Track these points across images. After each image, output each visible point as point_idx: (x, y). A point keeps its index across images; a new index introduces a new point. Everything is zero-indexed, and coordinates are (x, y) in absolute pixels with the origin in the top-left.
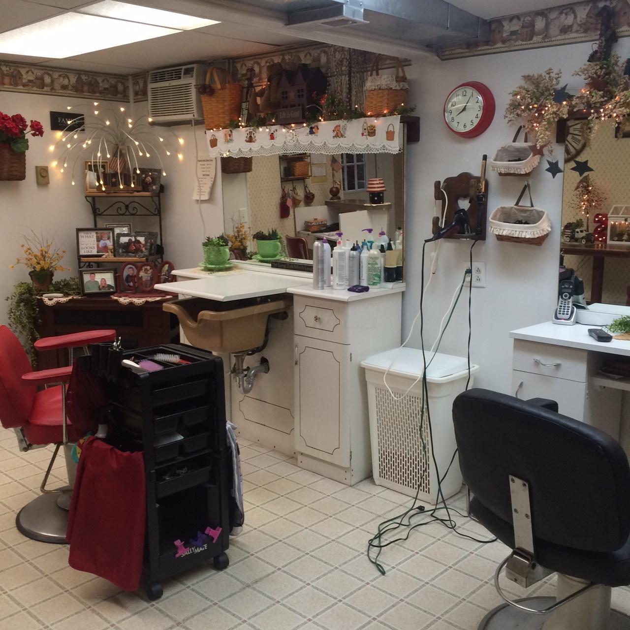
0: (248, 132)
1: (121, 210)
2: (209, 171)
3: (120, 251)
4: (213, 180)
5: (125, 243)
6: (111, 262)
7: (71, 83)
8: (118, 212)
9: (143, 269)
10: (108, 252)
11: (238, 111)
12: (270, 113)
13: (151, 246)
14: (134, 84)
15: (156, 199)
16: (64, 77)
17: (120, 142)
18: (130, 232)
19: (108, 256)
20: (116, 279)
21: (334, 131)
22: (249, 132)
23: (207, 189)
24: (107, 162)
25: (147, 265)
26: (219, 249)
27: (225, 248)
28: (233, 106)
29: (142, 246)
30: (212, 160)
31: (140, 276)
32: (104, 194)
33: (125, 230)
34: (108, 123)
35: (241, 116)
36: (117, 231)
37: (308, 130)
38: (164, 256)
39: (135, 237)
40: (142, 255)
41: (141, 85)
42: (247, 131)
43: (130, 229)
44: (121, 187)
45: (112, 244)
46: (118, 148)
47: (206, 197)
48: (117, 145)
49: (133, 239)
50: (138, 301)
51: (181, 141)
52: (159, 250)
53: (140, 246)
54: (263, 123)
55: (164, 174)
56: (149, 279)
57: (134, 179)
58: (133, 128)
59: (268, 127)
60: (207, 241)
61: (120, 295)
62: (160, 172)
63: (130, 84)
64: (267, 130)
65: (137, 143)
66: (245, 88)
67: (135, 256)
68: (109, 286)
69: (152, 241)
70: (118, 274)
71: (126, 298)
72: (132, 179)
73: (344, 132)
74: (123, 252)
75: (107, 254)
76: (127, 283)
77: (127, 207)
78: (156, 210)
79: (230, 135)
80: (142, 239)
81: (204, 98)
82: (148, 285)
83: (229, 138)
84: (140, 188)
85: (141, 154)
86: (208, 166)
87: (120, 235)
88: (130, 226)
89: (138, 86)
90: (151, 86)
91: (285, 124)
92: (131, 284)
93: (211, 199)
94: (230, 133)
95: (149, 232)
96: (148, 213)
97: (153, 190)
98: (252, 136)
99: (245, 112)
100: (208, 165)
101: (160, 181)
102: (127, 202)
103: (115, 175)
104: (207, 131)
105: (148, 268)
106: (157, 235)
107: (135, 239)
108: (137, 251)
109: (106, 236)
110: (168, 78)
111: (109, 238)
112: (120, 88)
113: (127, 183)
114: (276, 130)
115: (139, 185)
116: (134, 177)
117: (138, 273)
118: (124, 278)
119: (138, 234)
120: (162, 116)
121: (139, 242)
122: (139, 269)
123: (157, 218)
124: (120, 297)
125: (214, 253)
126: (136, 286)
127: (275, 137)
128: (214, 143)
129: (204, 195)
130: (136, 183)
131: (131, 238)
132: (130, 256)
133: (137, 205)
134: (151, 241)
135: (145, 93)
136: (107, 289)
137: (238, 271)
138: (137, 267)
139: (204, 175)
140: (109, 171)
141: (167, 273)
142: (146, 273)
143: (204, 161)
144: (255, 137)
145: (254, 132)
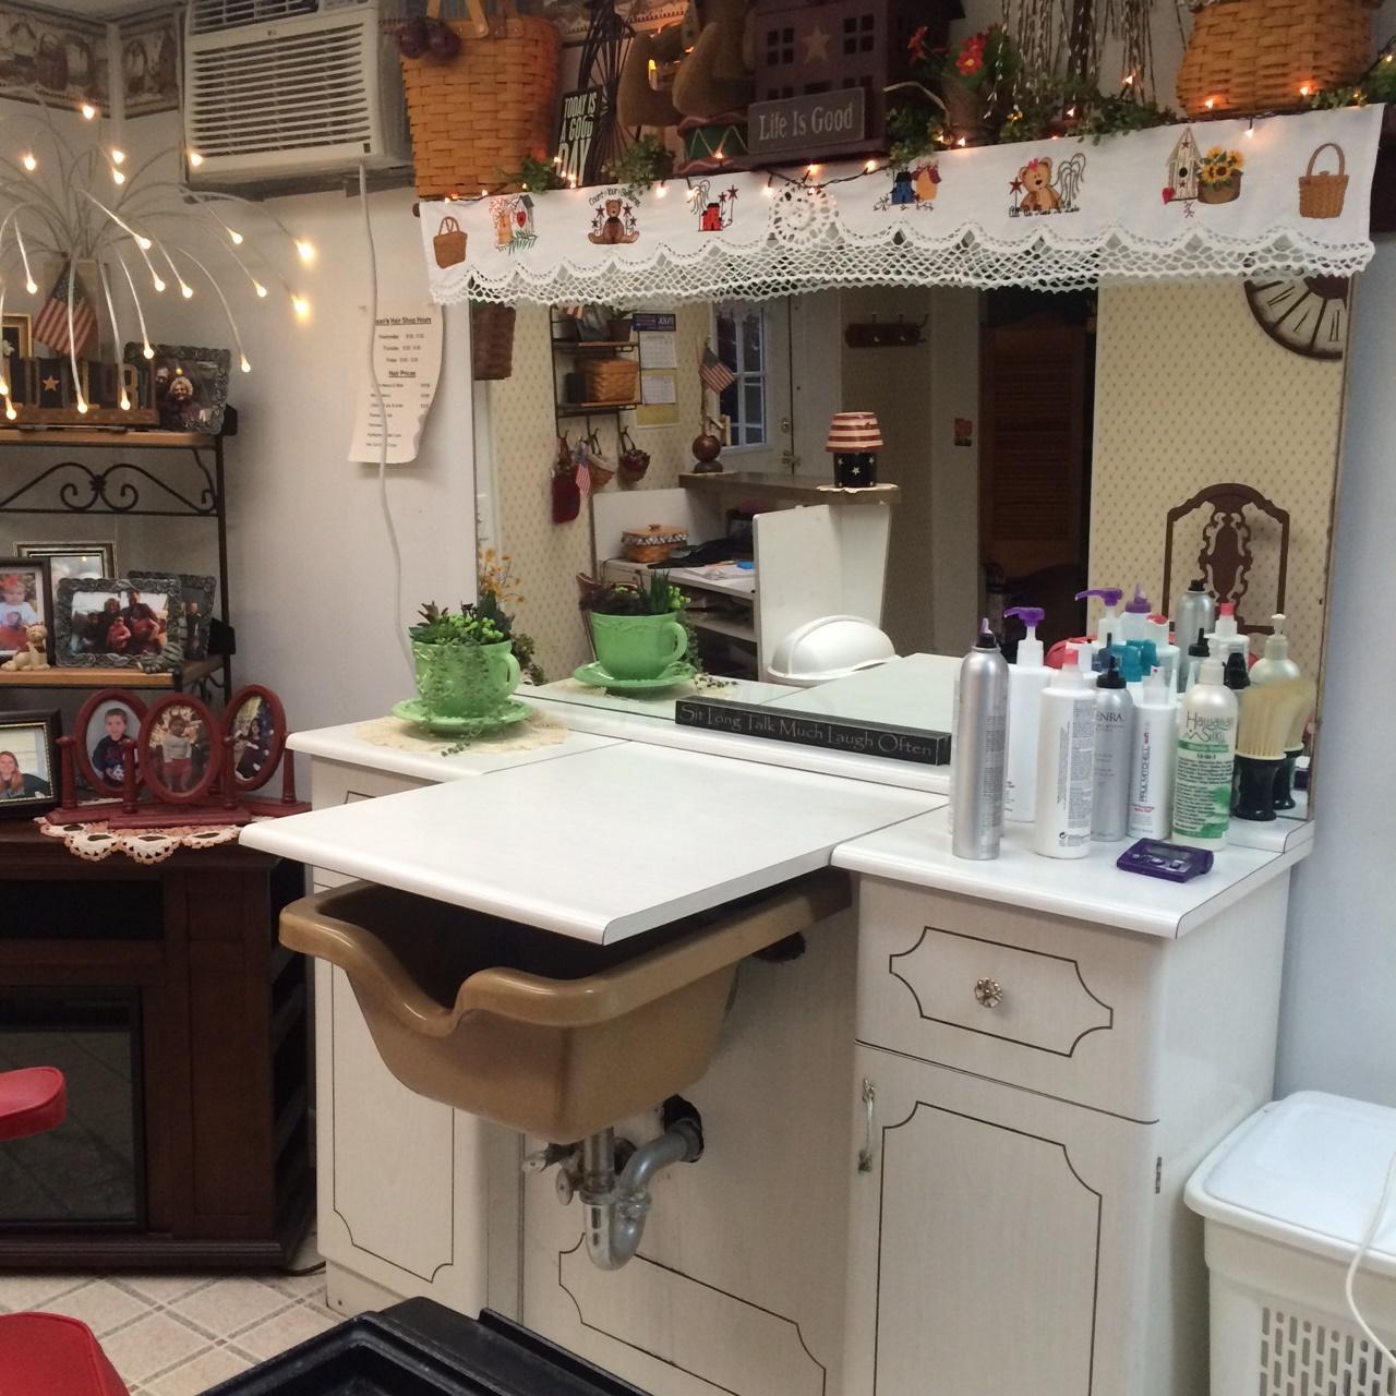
0: (602, 203)
1: (75, 493)
2: (416, 360)
3: (74, 643)
4: (432, 391)
5: (92, 615)
6: (46, 687)
8: (63, 499)
9: (166, 717)
10: (26, 649)
11: (549, 127)
12: (703, 127)
13: (190, 628)
15: (209, 457)
17: (74, 245)
18: (112, 574)
19: (28, 662)
20: (57, 755)
21: (1016, 186)
22: (608, 203)
23: (407, 424)
24: (23, 320)
25: (183, 704)
27: (498, 651)
28: (529, 107)
29: (157, 627)
30: (426, 321)
31: (153, 745)
32: (14, 435)
33: (92, 567)
34: (30, 163)
35: (564, 146)
36: (62, 569)
37: (886, 184)
38: (233, 658)
39: (131, 593)
40: (160, 660)
42: (598, 197)
43: (111, 561)
44: (83, 407)
45: (40, 616)
46: (67, 266)
47: (405, 452)
48: (64, 255)
49: (124, 602)
50: (147, 845)
51: (306, 251)
53: (151, 627)
54: (663, 168)
55: (246, 367)
56: (188, 755)
57: (128, 382)
59: (695, 181)
60: (426, 621)
61: (71, 817)
62: (224, 358)
63: (111, 51)
64: (691, 194)
65: (144, 244)
67: (131, 665)
68: (31, 782)
69: (195, 605)
70: (65, 739)
71: (101, 829)
72: (122, 379)
73: (1072, 189)
74: (85, 649)
75: (22, 655)
76: (103, 769)
77: (98, 483)
78: (209, 497)
79: (521, 219)
81: (418, 73)
82: (184, 779)
83: (515, 227)
84: (152, 416)
85: (160, 286)
86: (412, 342)
87: (71, 587)
90: (194, 44)
91: (778, 165)
92: (118, 773)
93: (422, 464)
94: (521, 207)
95: (181, 576)
96: (174, 505)
97: (197, 423)
98: (621, 217)
99: (583, 131)
100: (409, 336)
101: (224, 393)
102: (98, 462)
103: (58, 363)
104: (423, 206)
105: (186, 713)
106: (213, 587)
107: (132, 600)
108: (140, 643)
109: (20, 588)
110: (263, 13)
111: (29, 597)
112: (77, 62)
113: (103, 395)
114: (733, 192)
115: (149, 407)
116: (128, 375)
117: (147, 733)
118: (91, 755)
119: (142, 580)
120: (236, 153)
121: (145, 612)
122: (150, 719)
123: (211, 525)
124: (73, 827)
126: (137, 781)
127: (726, 218)
128: (451, 249)
129: (394, 446)
130: (135, 395)
131: (115, 596)
132: (112, 665)
133: (132, 477)
134: (188, 608)
136: (21, 791)
138: (140, 711)
139: (395, 374)
140: (32, 349)
141: (256, 730)
142: (178, 734)
143: (395, 321)
144: (633, 221)
145: (631, 204)
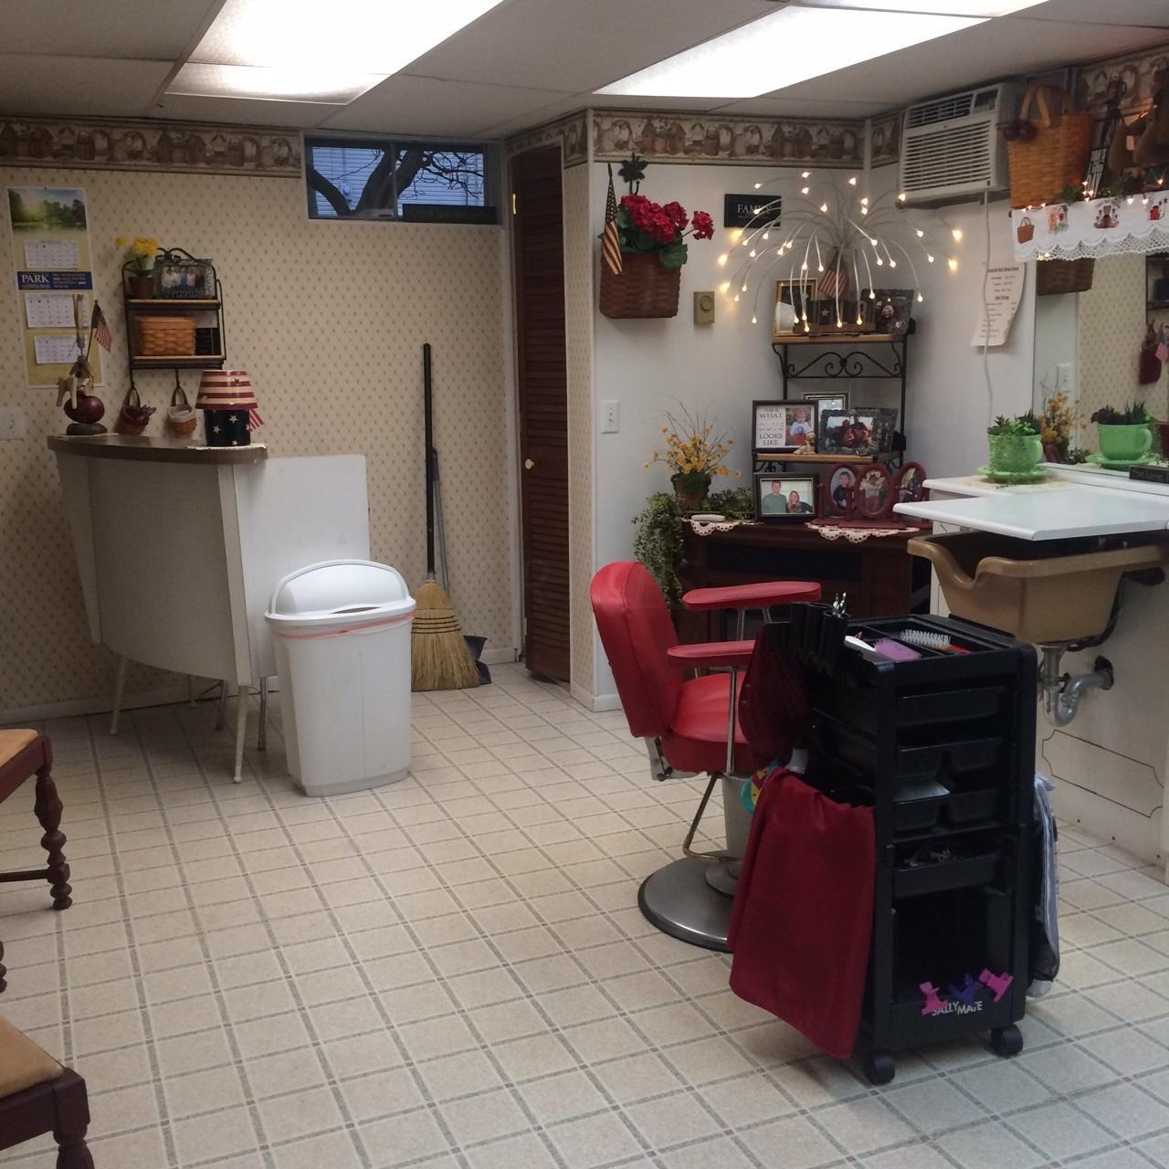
0: (1102, 208)
1: (832, 367)
2: (1009, 290)
3: (827, 442)
4: (1016, 306)
5: (836, 428)
6: (810, 462)
7: (764, 141)
8: (826, 371)
9: (868, 475)
10: (805, 444)
11: (1083, 168)
12: (1154, 168)
13: (883, 434)
14: (874, 133)
15: (899, 346)
16: (752, 132)
17: (841, 243)
18: (847, 407)
19: (805, 450)
20: (817, 492)
22: (1105, 208)
23: (1001, 325)
24: (814, 281)
25: (877, 469)
26: (1021, 440)
27: (1033, 439)
28: (1071, 159)
29: (867, 434)
30: (1017, 269)
31: (861, 489)
32: (806, 339)
33: (837, 404)
34: (824, 208)
35: (1089, 176)
36: (824, 405)
38: (905, 453)
39: (856, 417)
40: (867, 450)
41: (888, 134)
42: (1100, 205)
43: (847, 402)
44: (840, 324)
45: (812, 429)
46: (837, 254)
47: (999, 340)
48: (836, 248)
49: (852, 421)
50: (856, 535)
51: (957, 235)
52: (898, 442)
53: (864, 434)
54: (1135, 187)
55: (920, 299)
56: (878, 494)
57: (862, 310)
58: (867, 216)
59: (1148, 195)
60: (997, 425)
61: (823, 522)
62: (910, 295)
63: (867, 134)
64: (1145, 202)
65: (874, 243)
66: (1100, 120)
67: (854, 453)
68: (804, 506)
69: (887, 424)
70: (821, 485)
71: (833, 528)
72: (859, 309)
74: (832, 445)
75: (803, 447)
76: (837, 501)
77: (843, 362)
78: (898, 367)
79: (1061, 217)
80: (867, 422)
81: (1013, 148)
82: (875, 507)
83: (1058, 221)
85: (880, 262)
86: (1008, 280)
87: (827, 414)
88: (847, 398)
89: (881, 137)
90: (908, 133)
92: (844, 503)
93: (1009, 345)
94: (1062, 211)
95: (881, 409)
96: (881, 372)
97: (895, 329)
98: (1111, 214)
99: (1098, 168)
100: (1007, 277)
101: (909, 312)
102: (844, 353)
103: (829, 303)
104: (1014, 212)
105: (878, 474)
106: (896, 415)
107: (856, 420)
109: (804, 415)
110: (943, 116)
111: (808, 419)
112: (849, 142)
113: (849, 318)
114: (1166, 201)
116: (862, 306)
117: (858, 484)
118: (832, 494)
119: (862, 411)
120: (924, 188)
121: (862, 426)
122: (860, 476)
123: (898, 382)
124: (823, 526)
125: (1009, 448)
126: (853, 507)
127: (1161, 213)
128: (1026, 234)
129: (994, 336)
130: (865, 316)
131: (848, 418)
132: (844, 453)
133: (860, 358)
134: (883, 426)
135: (893, 150)
136: (800, 510)
137: (1057, 484)
138: (856, 473)
139: (997, 298)
140: (817, 296)
141: (912, 484)
142: (873, 484)
143: (1001, 270)
144: (1116, 216)
145: (1116, 207)
